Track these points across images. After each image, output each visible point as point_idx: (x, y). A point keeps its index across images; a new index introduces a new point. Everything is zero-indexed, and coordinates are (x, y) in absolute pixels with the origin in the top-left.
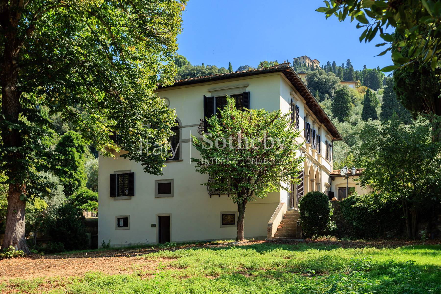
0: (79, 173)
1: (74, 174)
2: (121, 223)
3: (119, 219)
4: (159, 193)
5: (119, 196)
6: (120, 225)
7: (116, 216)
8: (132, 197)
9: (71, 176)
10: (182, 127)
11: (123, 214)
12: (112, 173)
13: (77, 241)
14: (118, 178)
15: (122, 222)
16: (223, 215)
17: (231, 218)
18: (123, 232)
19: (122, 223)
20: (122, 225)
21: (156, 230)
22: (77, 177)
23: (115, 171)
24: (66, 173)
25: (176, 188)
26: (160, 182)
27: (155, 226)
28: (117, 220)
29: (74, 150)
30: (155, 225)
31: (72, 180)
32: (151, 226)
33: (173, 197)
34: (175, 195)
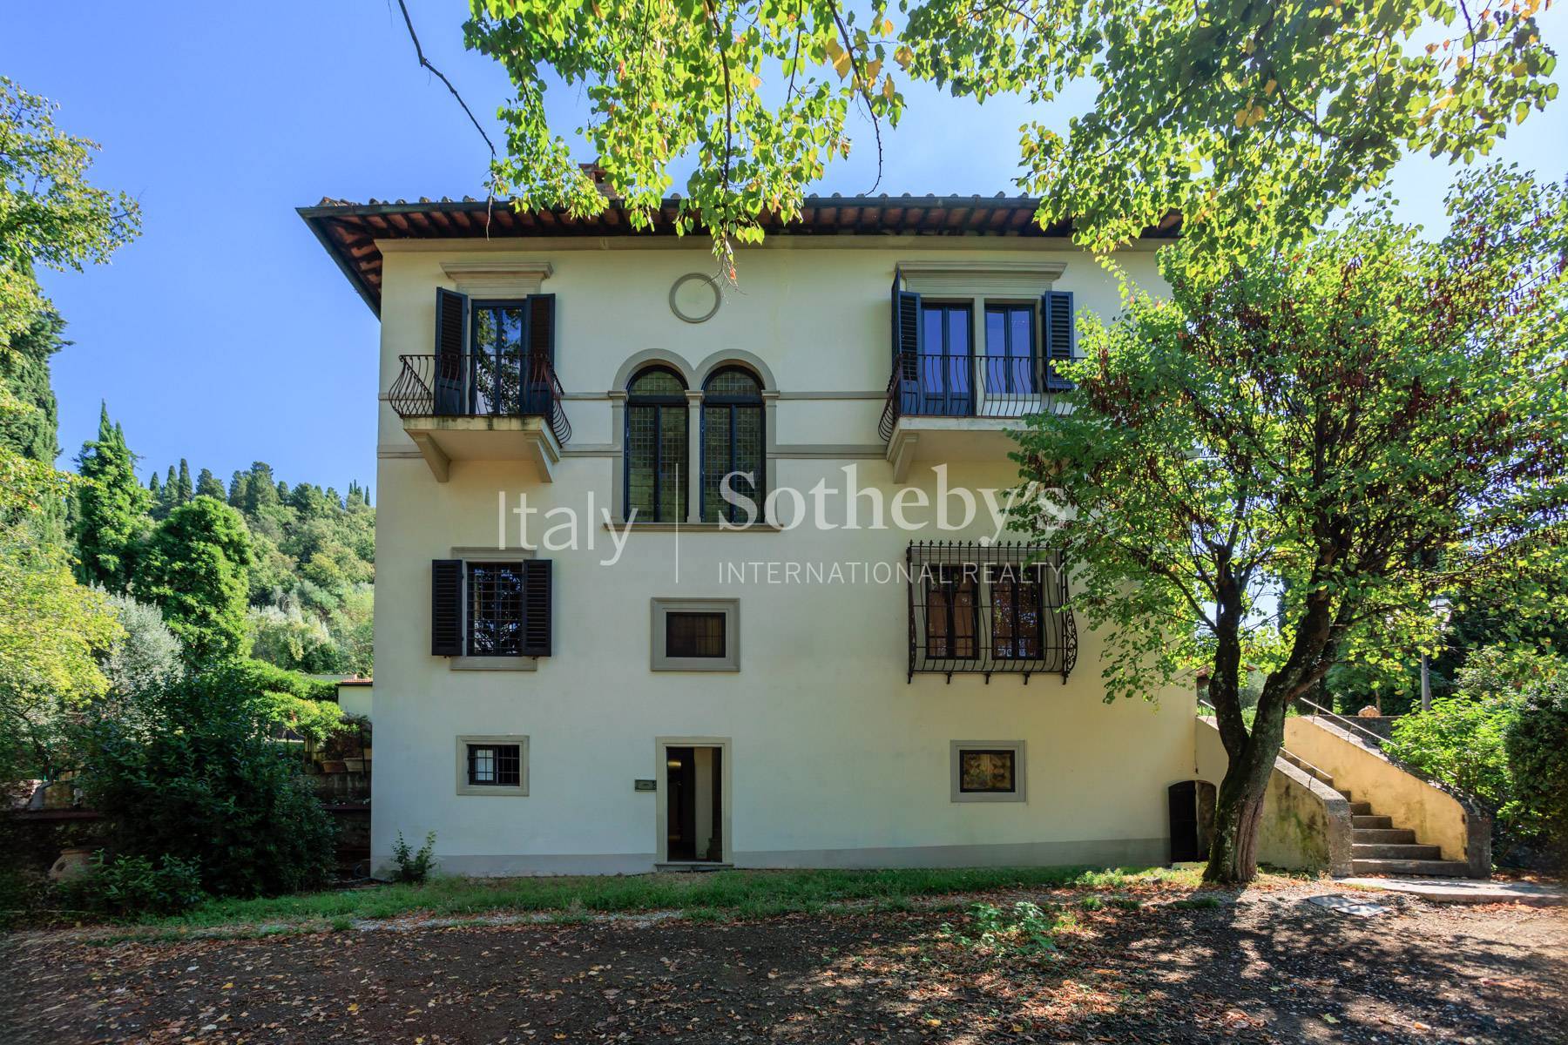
0: (231, 616)
1: (214, 615)
2: (486, 766)
3: (473, 749)
4: (672, 651)
5: (471, 652)
6: (481, 777)
7: (459, 738)
8: (542, 663)
9: (203, 619)
10: (778, 396)
11: (501, 730)
12: (446, 556)
13: (272, 848)
14: (471, 577)
15: (490, 763)
16: (963, 753)
17: (995, 766)
18: (496, 804)
19: (490, 768)
20: (490, 777)
21: (655, 805)
22: (223, 625)
23: (455, 550)
24: (187, 610)
25: (750, 634)
26: (675, 608)
27: (654, 788)
28: (466, 753)
29: (217, 551)
30: (654, 782)
31: (208, 631)
32: (633, 785)
33: (738, 671)
34: (744, 662)
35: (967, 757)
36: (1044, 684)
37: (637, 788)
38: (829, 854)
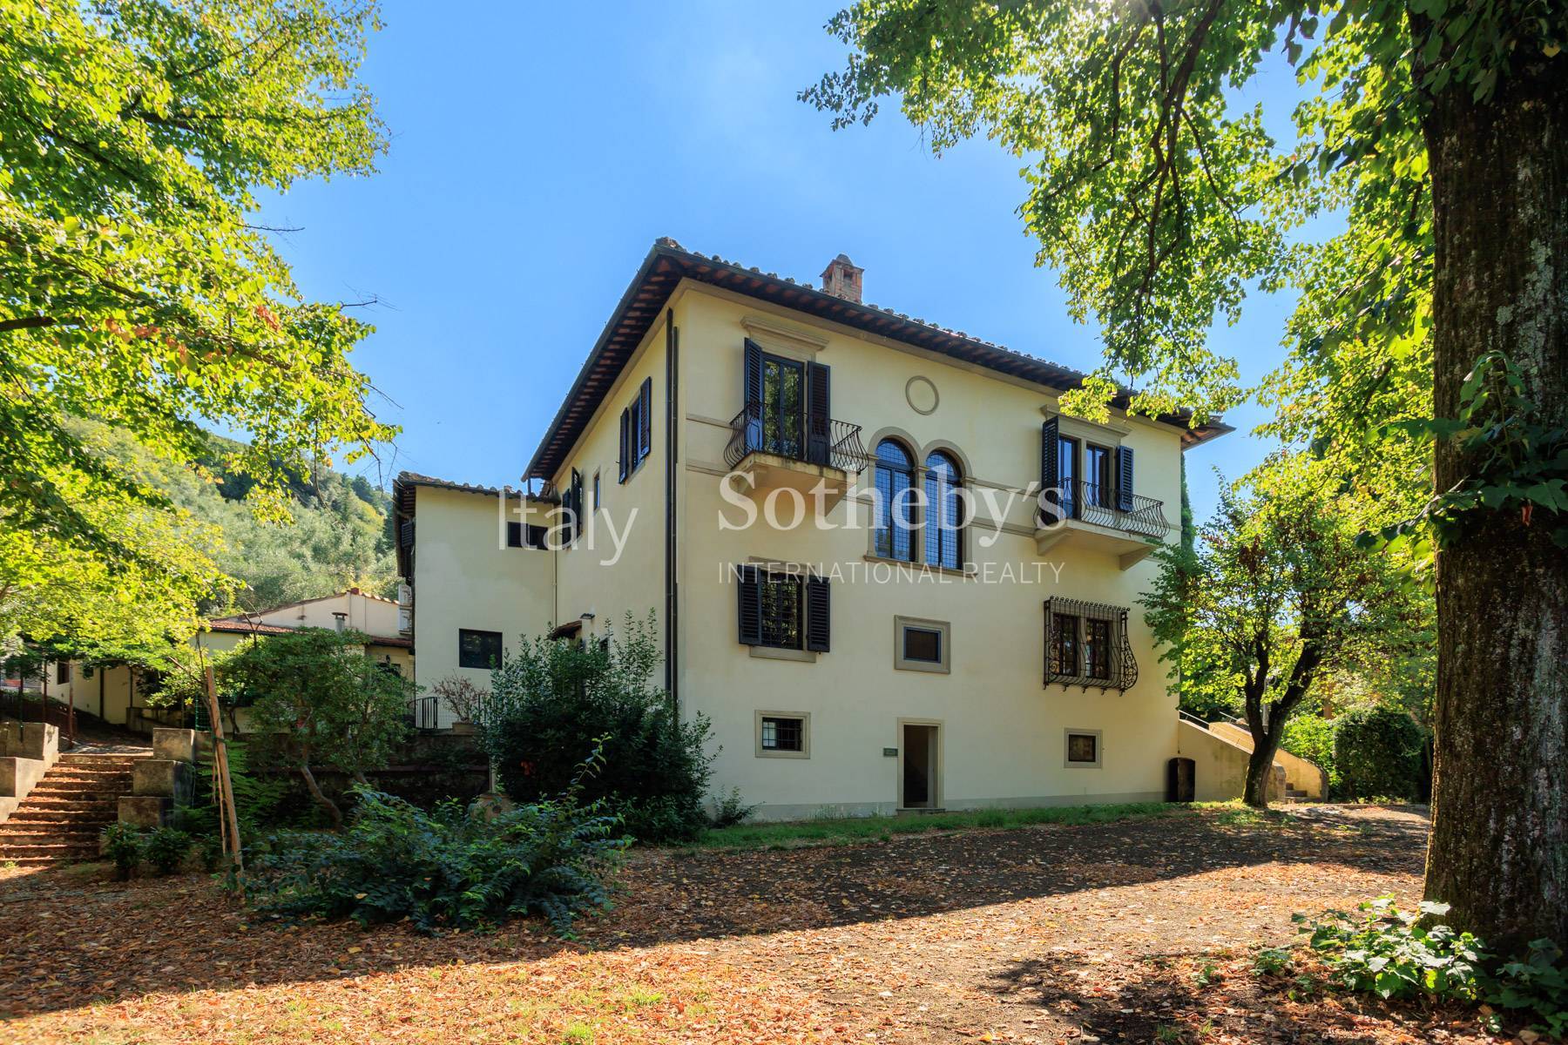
2: (770, 734)
4: (908, 657)
6: (766, 743)
7: (757, 712)
8: (822, 659)
10: (974, 481)
11: (787, 707)
15: (773, 733)
16: (1069, 737)
17: (1086, 746)
18: (784, 764)
19: (773, 736)
20: (773, 744)
21: (896, 766)
23: (752, 560)
25: (958, 646)
26: (911, 625)
27: (895, 755)
28: (759, 723)
30: (895, 751)
32: (882, 752)
33: (949, 673)
34: (953, 668)
35: (1073, 738)
36: (1112, 694)
37: (885, 755)
38: (999, 800)
